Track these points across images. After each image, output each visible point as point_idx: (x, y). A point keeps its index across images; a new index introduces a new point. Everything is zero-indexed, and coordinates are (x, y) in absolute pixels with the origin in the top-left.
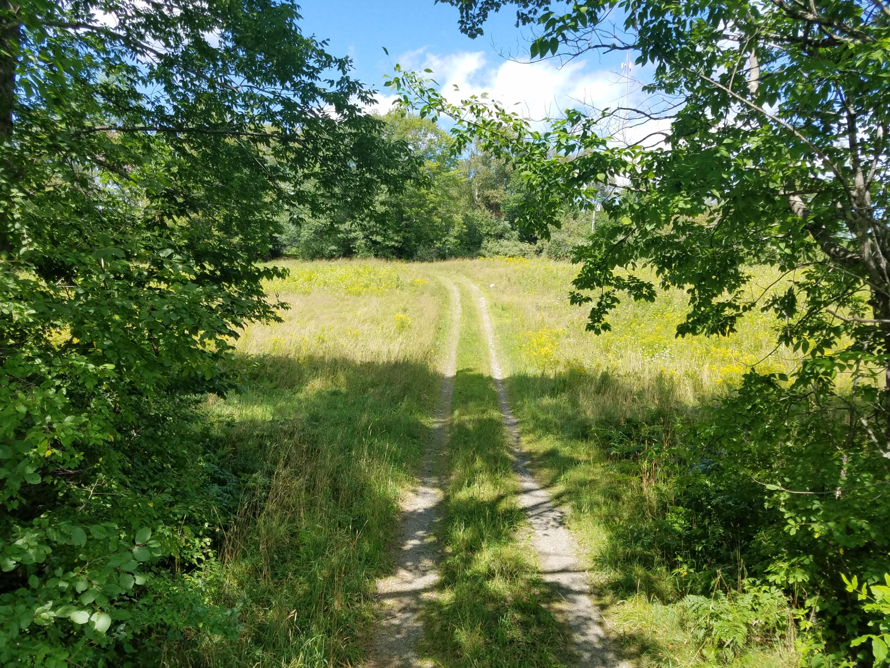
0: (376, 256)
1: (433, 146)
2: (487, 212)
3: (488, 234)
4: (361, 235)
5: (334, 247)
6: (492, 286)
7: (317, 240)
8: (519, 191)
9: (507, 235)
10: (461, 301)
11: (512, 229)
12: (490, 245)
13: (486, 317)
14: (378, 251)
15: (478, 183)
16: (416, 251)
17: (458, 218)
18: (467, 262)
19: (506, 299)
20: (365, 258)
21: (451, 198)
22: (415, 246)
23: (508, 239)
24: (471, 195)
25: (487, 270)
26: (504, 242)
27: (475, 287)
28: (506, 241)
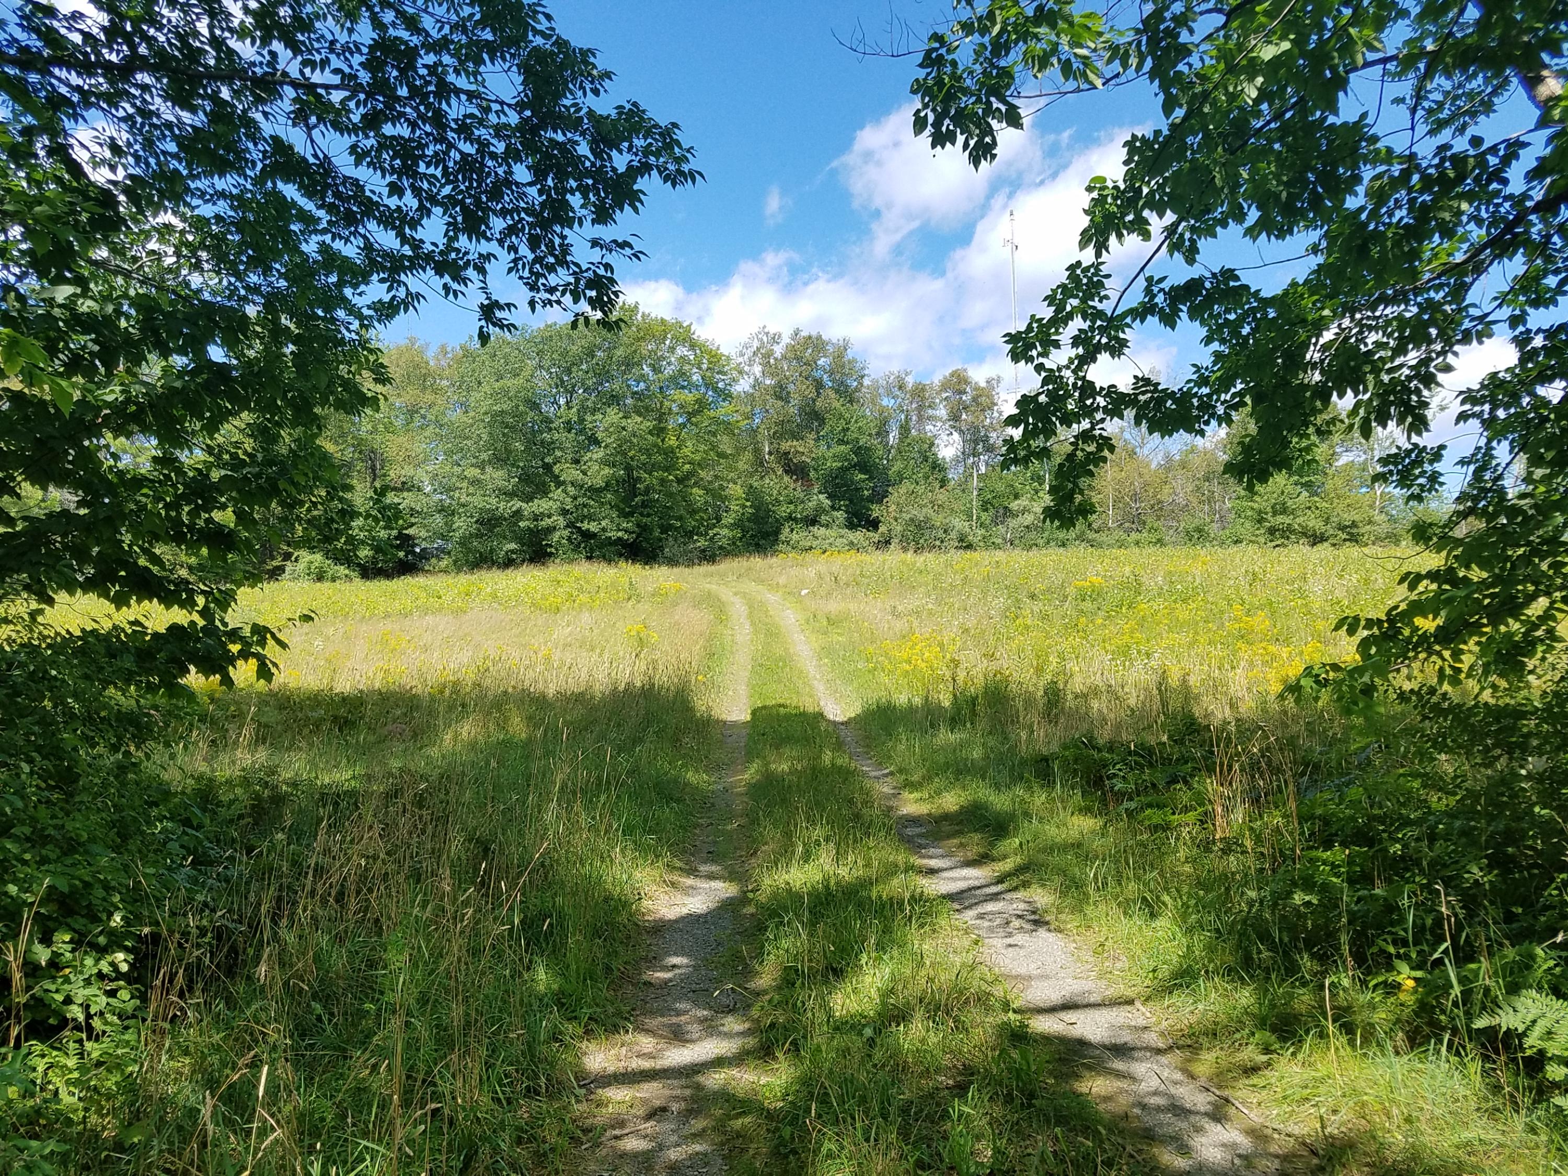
0: (589, 558)
1: (687, 367)
2: (786, 478)
3: (790, 518)
4: (561, 522)
5: (513, 546)
6: (804, 592)
7: (482, 535)
8: (841, 442)
9: (824, 518)
10: (750, 615)
11: (833, 508)
12: (795, 536)
13: (798, 637)
14: (592, 551)
15: (769, 429)
16: (661, 548)
17: (736, 490)
18: (757, 562)
19: (834, 606)
20: (571, 561)
21: (722, 455)
22: (660, 540)
23: (827, 526)
24: (757, 451)
25: (794, 572)
26: (821, 532)
27: (772, 598)
28: (823, 530)
